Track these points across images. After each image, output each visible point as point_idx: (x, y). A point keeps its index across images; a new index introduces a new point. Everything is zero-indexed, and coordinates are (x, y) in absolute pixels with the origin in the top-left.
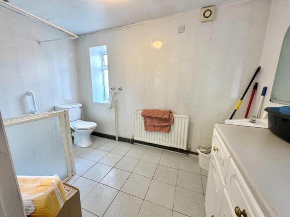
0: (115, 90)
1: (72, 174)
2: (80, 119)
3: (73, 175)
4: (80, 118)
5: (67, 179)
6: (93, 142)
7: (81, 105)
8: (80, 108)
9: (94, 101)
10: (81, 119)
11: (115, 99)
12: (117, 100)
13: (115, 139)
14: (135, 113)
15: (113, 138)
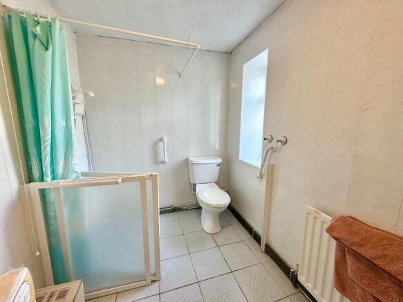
0: (273, 143)
1: (154, 278)
2: (215, 182)
3: (153, 281)
4: (216, 180)
5: (143, 283)
6: (222, 227)
7: (219, 161)
8: (218, 165)
9: (241, 158)
10: (217, 183)
11: (272, 162)
12: (273, 165)
13: (260, 243)
14: (309, 214)
15: (257, 238)
